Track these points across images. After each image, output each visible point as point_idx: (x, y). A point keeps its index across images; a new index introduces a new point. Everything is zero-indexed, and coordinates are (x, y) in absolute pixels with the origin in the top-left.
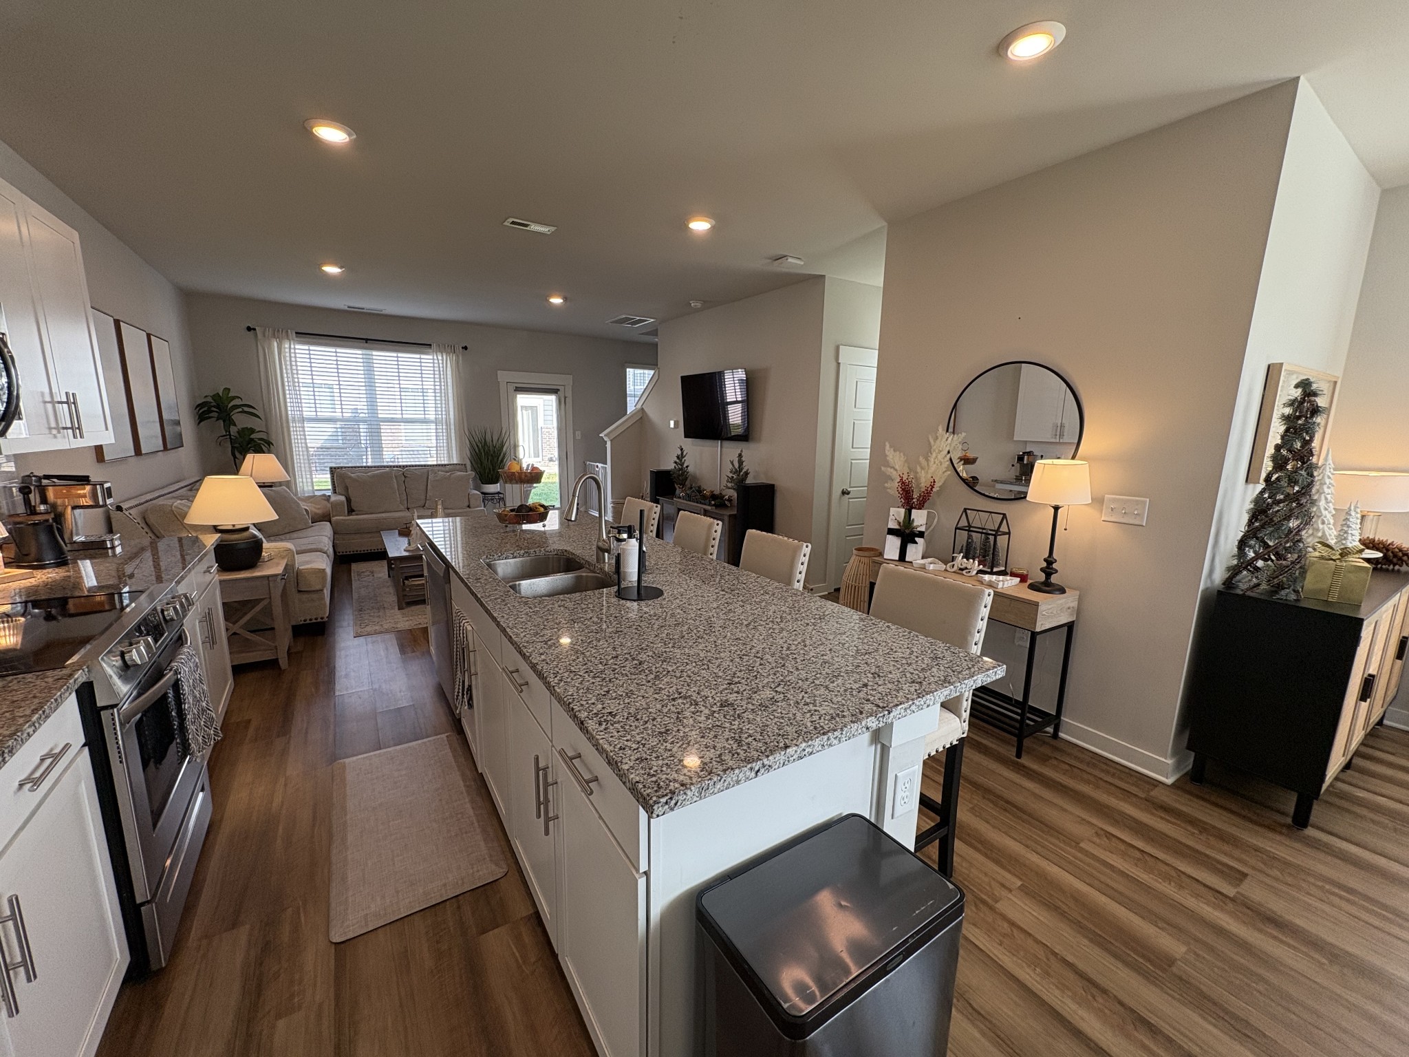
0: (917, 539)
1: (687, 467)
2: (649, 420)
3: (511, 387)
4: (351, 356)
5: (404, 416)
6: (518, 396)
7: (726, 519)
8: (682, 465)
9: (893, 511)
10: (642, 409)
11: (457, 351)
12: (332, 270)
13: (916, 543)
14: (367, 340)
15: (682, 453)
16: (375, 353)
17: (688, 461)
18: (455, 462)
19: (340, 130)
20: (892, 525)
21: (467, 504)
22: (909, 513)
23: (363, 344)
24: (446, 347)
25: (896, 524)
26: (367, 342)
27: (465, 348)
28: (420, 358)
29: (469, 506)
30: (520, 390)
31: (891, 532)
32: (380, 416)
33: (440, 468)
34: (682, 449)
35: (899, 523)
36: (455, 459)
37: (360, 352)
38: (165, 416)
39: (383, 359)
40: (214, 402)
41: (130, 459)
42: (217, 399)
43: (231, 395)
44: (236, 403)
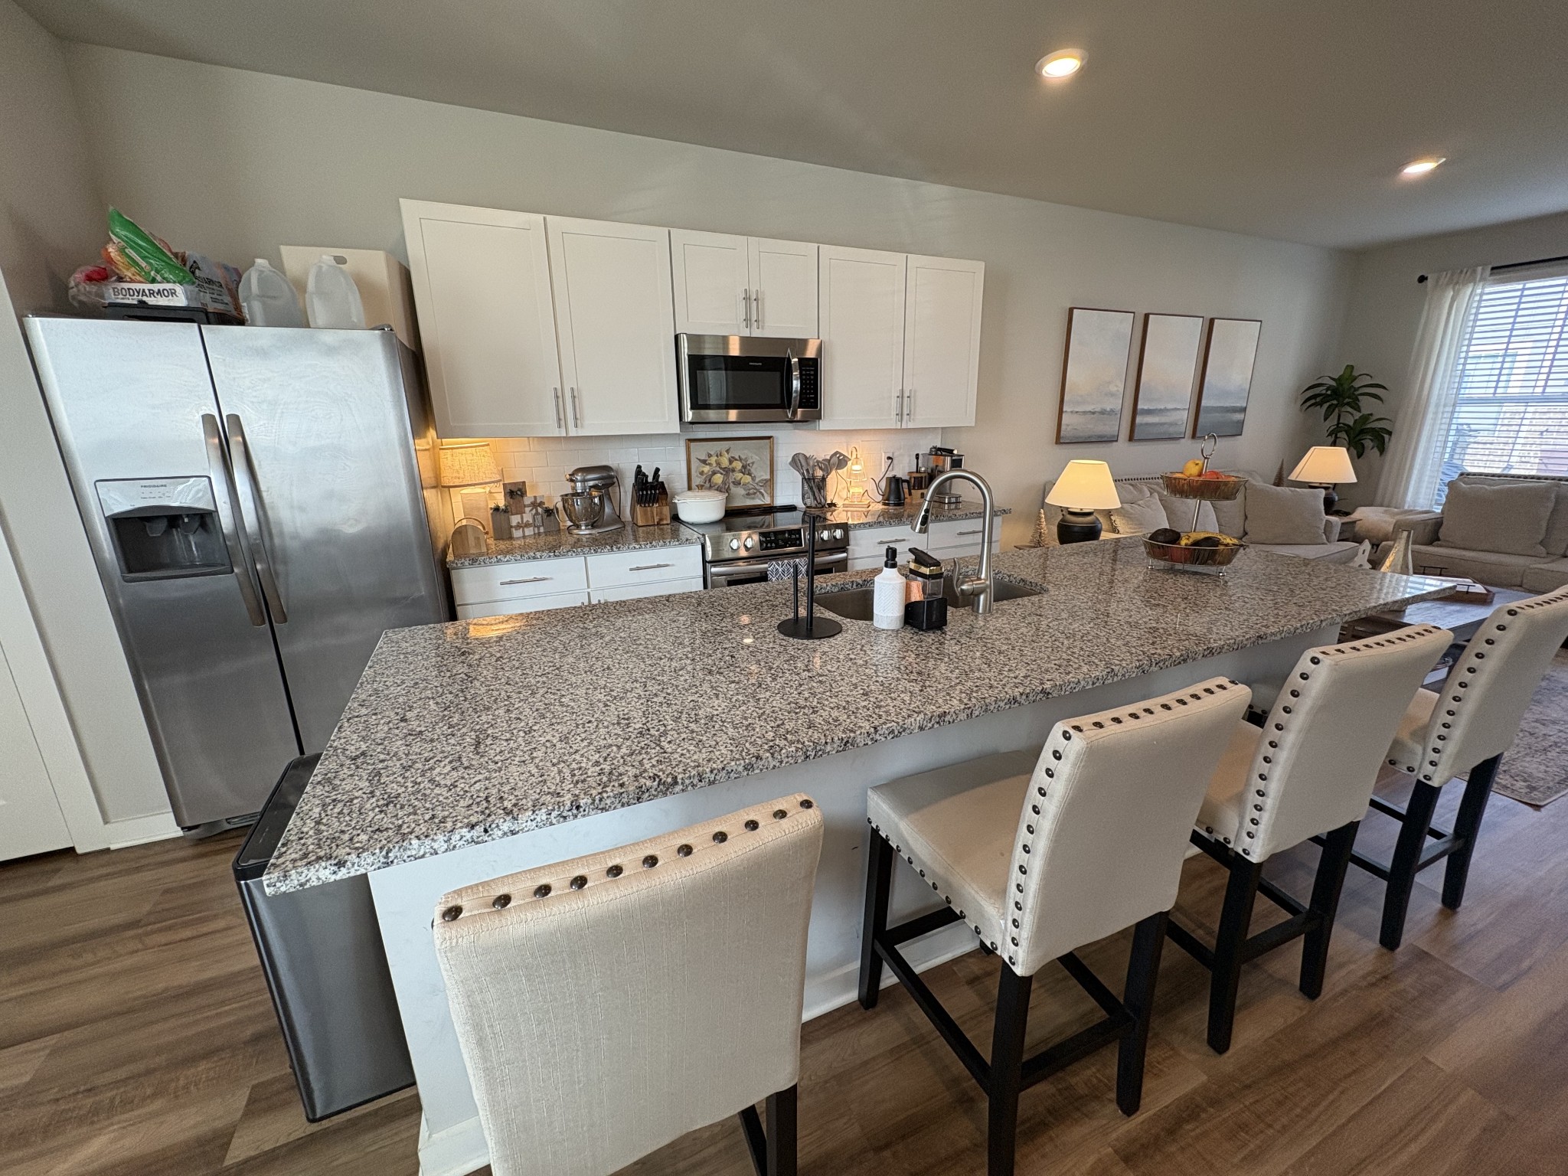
38: (1207, 403)
40: (1333, 383)
41: (1115, 443)
42: (1338, 380)
43: (1355, 373)
44: (1356, 384)
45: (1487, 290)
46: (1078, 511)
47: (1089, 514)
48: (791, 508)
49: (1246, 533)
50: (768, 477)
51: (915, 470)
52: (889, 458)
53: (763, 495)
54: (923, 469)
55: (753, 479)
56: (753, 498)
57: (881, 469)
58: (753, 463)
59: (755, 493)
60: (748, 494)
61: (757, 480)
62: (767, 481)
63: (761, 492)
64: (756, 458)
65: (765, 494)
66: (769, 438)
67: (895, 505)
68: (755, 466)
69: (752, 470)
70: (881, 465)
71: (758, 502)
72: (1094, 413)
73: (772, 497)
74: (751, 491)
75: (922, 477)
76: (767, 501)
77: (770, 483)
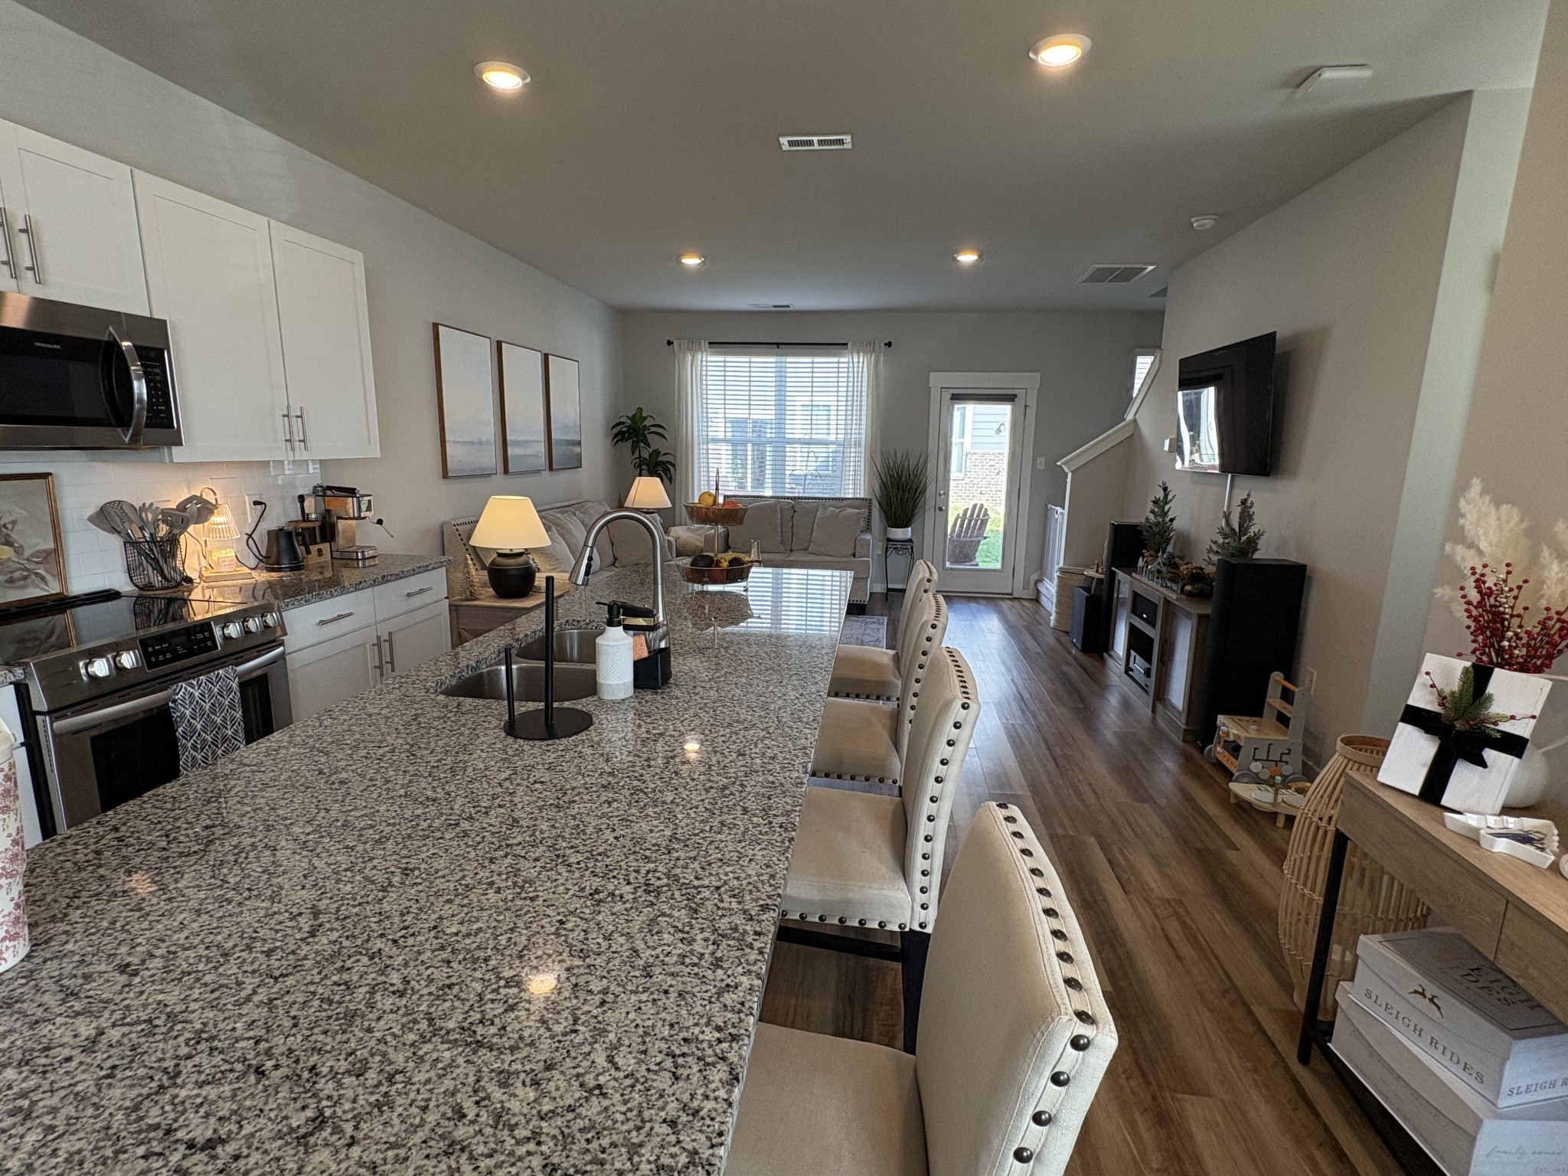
0: (1489, 754)
1: (1172, 520)
2: (1141, 437)
3: (947, 395)
4: (763, 365)
5: (814, 436)
6: (956, 406)
7: (1195, 619)
8: (1165, 514)
9: (1432, 662)
10: (1135, 421)
11: (877, 349)
12: (691, 261)
13: (1483, 764)
14: (778, 345)
15: (1166, 496)
16: (789, 359)
17: (1174, 510)
18: (862, 496)
19: (506, 71)
20: (1421, 698)
21: (851, 551)
22: (1479, 677)
23: (774, 349)
24: (865, 346)
25: (1434, 698)
26: (779, 346)
27: (889, 344)
28: (839, 363)
29: (854, 556)
30: (957, 398)
31: (1415, 716)
32: (787, 436)
33: (831, 502)
34: (1165, 489)
35: (1442, 699)
36: (862, 492)
37: (773, 359)
38: (554, 436)
39: (798, 365)
40: (629, 422)
41: (494, 477)
42: (633, 419)
43: (644, 415)
44: (647, 423)
45: (709, 359)
46: (508, 552)
47: (520, 555)
48: (110, 595)
49: (616, 559)
50: (51, 545)
51: (300, 518)
52: (256, 503)
53: (43, 579)
54: (313, 516)
55: (19, 551)
56: (23, 587)
57: (246, 520)
58: (14, 523)
59: (25, 578)
60: (11, 581)
61: (27, 553)
62: (47, 553)
63: (37, 574)
64: (19, 512)
65: (49, 577)
66: (45, 476)
67: (292, 569)
68: (18, 527)
69: (14, 536)
70: (245, 513)
71: (34, 592)
72: (473, 443)
73: (62, 577)
74: (17, 574)
75: (314, 528)
76: (54, 588)
77: (55, 557)
